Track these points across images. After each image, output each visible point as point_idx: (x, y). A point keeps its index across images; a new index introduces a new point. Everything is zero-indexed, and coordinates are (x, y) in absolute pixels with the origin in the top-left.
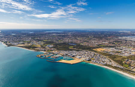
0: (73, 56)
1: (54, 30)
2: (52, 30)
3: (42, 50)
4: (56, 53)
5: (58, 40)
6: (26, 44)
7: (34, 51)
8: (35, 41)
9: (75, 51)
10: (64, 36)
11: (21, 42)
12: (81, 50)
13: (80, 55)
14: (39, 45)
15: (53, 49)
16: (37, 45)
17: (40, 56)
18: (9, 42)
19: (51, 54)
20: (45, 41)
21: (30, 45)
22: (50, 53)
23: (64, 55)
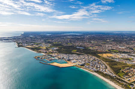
0: (69, 60)
1: (74, 32)
2: (72, 32)
3: (44, 52)
4: (54, 56)
5: (68, 43)
6: (34, 46)
7: (36, 52)
8: (44, 43)
9: (75, 55)
10: (78, 39)
11: (32, 44)
12: (82, 55)
13: (77, 59)
14: (45, 47)
15: (55, 51)
16: (43, 47)
17: (37, 57)
18: (22, 44)
19: (49, 57)
20: (55, 43)
21: (37, 46)
22: (49, 55)
23: (60, 58)
